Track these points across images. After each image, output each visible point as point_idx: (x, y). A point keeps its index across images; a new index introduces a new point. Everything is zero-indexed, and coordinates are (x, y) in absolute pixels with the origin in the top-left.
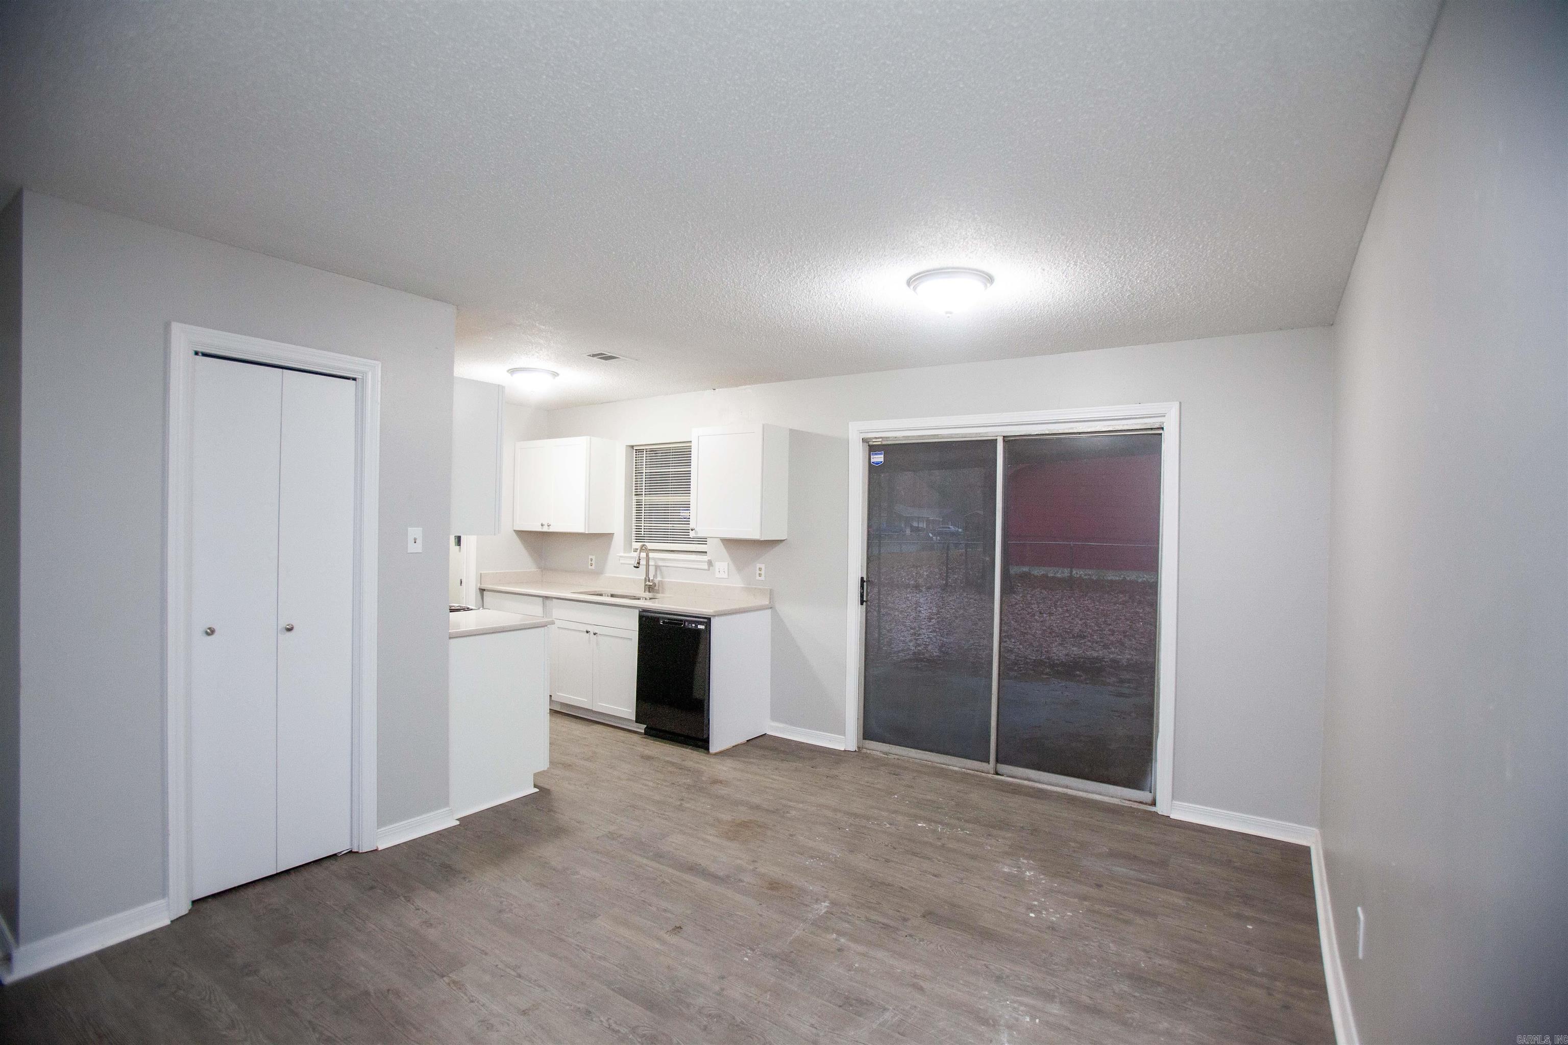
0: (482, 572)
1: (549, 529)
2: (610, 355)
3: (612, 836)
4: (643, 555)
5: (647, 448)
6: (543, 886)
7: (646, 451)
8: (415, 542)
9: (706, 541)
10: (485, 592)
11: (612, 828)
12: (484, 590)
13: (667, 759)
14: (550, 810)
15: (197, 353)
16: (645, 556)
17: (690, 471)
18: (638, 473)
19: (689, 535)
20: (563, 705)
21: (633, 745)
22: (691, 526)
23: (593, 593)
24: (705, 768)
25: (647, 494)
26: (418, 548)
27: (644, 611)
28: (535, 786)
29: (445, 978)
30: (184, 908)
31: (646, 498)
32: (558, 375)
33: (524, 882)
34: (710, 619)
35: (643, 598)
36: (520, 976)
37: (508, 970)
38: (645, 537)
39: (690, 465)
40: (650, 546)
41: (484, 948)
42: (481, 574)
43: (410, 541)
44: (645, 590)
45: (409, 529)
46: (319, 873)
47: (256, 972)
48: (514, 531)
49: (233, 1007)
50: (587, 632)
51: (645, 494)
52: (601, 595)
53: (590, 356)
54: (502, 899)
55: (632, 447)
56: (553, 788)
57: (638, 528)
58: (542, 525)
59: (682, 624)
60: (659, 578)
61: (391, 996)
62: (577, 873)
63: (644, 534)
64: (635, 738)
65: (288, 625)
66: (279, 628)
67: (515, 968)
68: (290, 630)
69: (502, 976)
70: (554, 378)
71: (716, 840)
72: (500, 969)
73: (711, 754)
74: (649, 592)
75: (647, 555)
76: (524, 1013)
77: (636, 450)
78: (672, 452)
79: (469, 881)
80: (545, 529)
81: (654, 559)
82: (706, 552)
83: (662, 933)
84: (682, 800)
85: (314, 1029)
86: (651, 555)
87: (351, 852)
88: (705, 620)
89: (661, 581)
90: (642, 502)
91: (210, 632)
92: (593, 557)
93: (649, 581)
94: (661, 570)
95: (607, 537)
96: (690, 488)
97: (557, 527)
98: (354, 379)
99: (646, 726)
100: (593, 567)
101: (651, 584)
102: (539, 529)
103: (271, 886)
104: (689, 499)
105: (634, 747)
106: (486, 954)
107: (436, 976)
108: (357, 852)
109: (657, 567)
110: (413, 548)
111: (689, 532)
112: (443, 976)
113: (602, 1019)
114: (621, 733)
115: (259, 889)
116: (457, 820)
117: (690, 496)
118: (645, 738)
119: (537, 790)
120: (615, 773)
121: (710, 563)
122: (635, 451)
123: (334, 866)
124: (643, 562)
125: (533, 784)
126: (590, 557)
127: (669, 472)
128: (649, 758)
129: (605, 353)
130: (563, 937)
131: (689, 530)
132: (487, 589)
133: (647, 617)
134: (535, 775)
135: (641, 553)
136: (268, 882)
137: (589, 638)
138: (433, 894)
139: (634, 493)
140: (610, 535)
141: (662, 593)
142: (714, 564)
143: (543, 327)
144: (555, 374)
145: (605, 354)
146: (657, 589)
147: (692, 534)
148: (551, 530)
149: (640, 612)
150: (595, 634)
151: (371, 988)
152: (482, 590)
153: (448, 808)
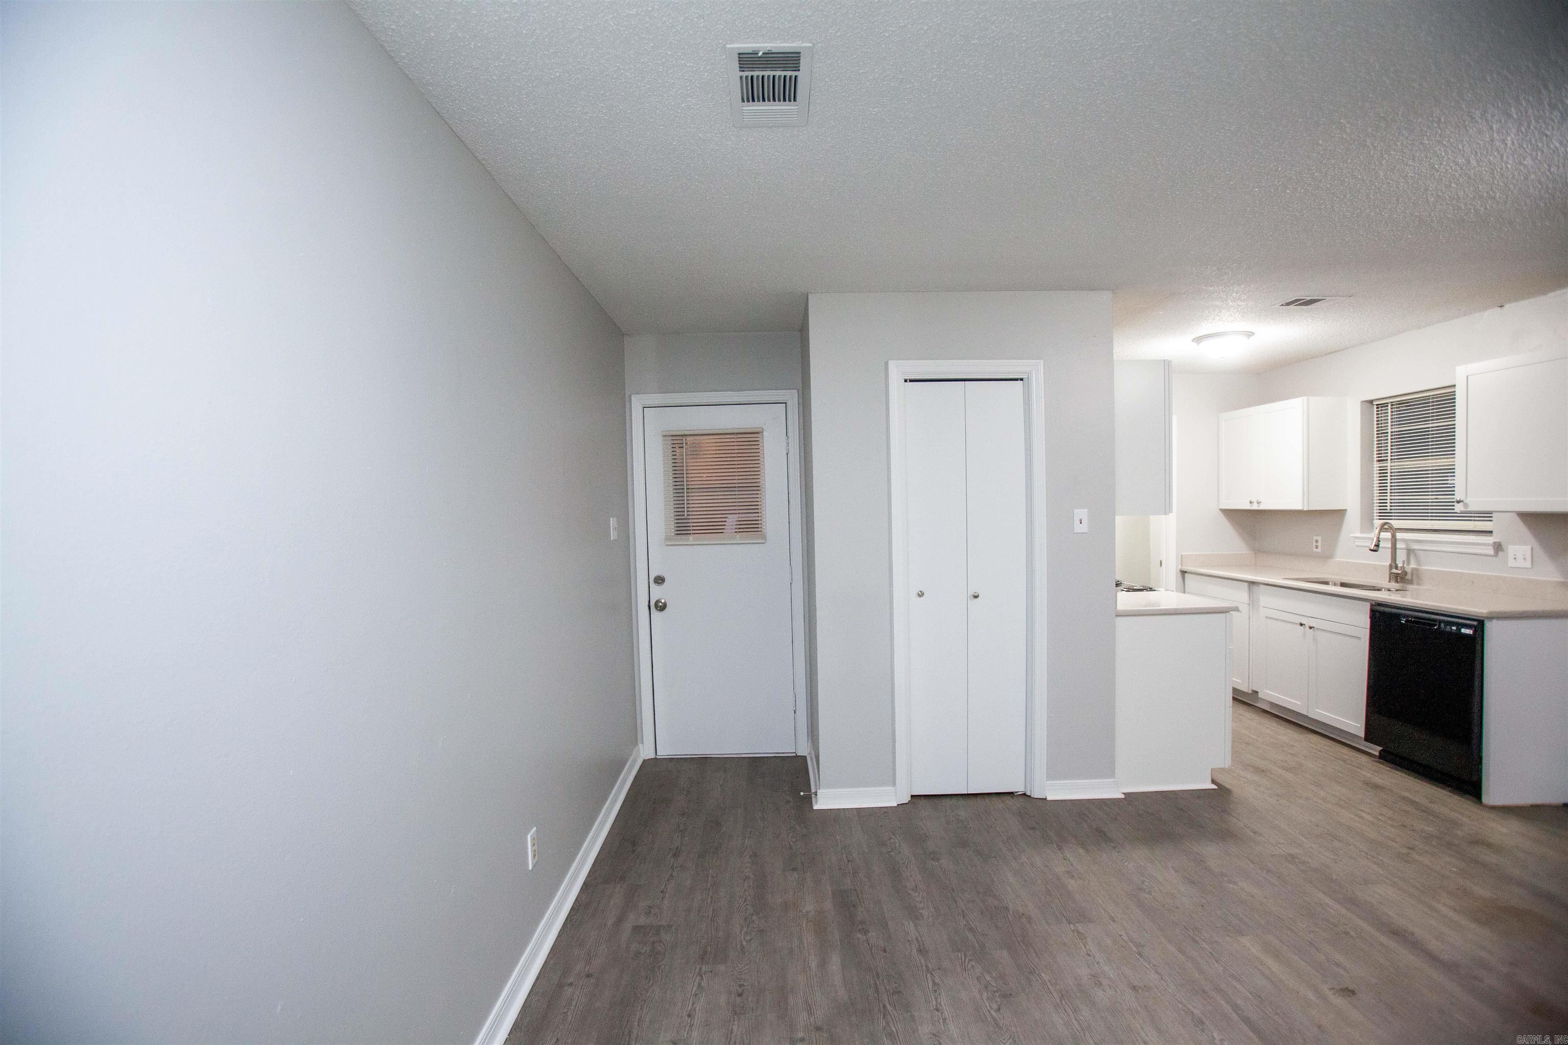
0: (1183, 554)
1: (1259, 507)
2: (1309, 298)
3: (1292, 858)
4: (1388, 535)
5: (1392, 400)
6: (1192, 882)
7: (1392, 405)
8: (1081, 523)
9: (1491, 517)
10: (1186, 574)
11: (1295, 851)
12: (1186, 572)
13: (1407, 794)
14: (1224, 811)
15: (906, 381)
16: (1390, 537)
17: (1454, 425)
18: (1381, 433)
19: (1454, 509)
20: (1273, 705)
21: (1358, 767)
22: (1457, 497)
23: (1315, 580)
24: (1465, 819)
25: (1394, 459)
26: (1083, 528)
27: (1380, 604)
28: (1213, 782)
29: (1071, 926)
30: (906, 799)
31: (1393, 464)
32: (1253, 334)
33: (1172, 872)
34: (1483, 621)
35: (1385, 588)
36: (1140, 954)
37: (1130, 944)
38: (1391, 513)
39: (1454, 417)
40: (1396, 524)
41: (1113, 915)
42: (1182, 555)
43: (1077, 522)
44: (1390, 579)
45: (1075, 511)
46: (998, 803)
47: (938, 860)
48: (1221, 509)
49: (919, 877)
50: (1301, 625)
51: (1391, 459)
52: (1326, 583)
53: (1282, 305)
54: (1145, 879)
55: (1371, 402)
56: (1236, 790)
57: (1383, 503)
58: (1251, 502)
59: (1435, 625)
60: (1413, 565)
61: (1024, 920)
62: (1235, 883)
63: (1391, 509)
64: (1364, 759)
65: (975, 593)
66: (969, 595)
67: (1138, 945)
68: (976, 597)
69: (1123, 946)
70: (1249, 338)
71: (1451, 914)
72: (1123, 940)
73: (1483, 805)
74: (1397, 581)
75: (1394, 536)
76: (1134, 988)
77: (1377, 405)
78: (1433, 402)
79: (1118, 852)
80: (1255, 507)
81: (1404, 540)
82: (1491, 532)
83: (1325, 988)
84: (1412, 849)
85: (964, 917)
86: (1399, 535)
87: (1025, 794)
88: (1475, 623)
89: (1416, 569)
90: (1387, 469)
91: (921, 595)
92: (1319, 538)
93: (1396, 568)
94: (1416, 556)
95: (1338, 515)
96: (1454, 447)
97: (1268, 504)
98: (1022, 379)
99: (1381, 748)
100: (1319, 550)
101: (1399, 572)
102: (1247, 507)
103: (962, 802)
104: (1454, 461)
105: (1359, 770)
106: (1114, 921)
107: (1064, 920)
108: (1030, 796)
109: (1409, 552)
110: (1079, 528)
111: (1453, 506)
112: (1070, 923)
113: (1216, 1035)
114: (1345, 750)
115: (954, 801)
116: (1123, 793)
117: (1454, 458)
118: (1378, 762)
119: (1215, 787)
120: (1322, 793)
121: (1498, 547)
122: (1375, 407)
123: (1009, 801)
124: (1386, 545)
125: (1210, 780)
126: (1315, 538)
127: (1429, 428)
128: (1376, 787)
129: (1301, 298)
130: (1197, 938)
131: (1454, 502)
132: (1189, 571)
133: (1383, 614)
134: (1212, 770)
135: (1382, 533)
136: (961, 799)
137: (1304, 634)
138: (1081, 851)
139: (1375, 459)
140: (1341, 513)
141: (1418, 584)
142: (1504, 548)
143: (1212, 288)
144: (1250, 334)
145: (1303, 300)
146: (1410, 578)
147: (1458, 508)
148: (1262, 507)
149: (1372, 605)
150: (1311, 628)
151: (1011, 906)
152: (1183, 573)
153: (1113, 780)
